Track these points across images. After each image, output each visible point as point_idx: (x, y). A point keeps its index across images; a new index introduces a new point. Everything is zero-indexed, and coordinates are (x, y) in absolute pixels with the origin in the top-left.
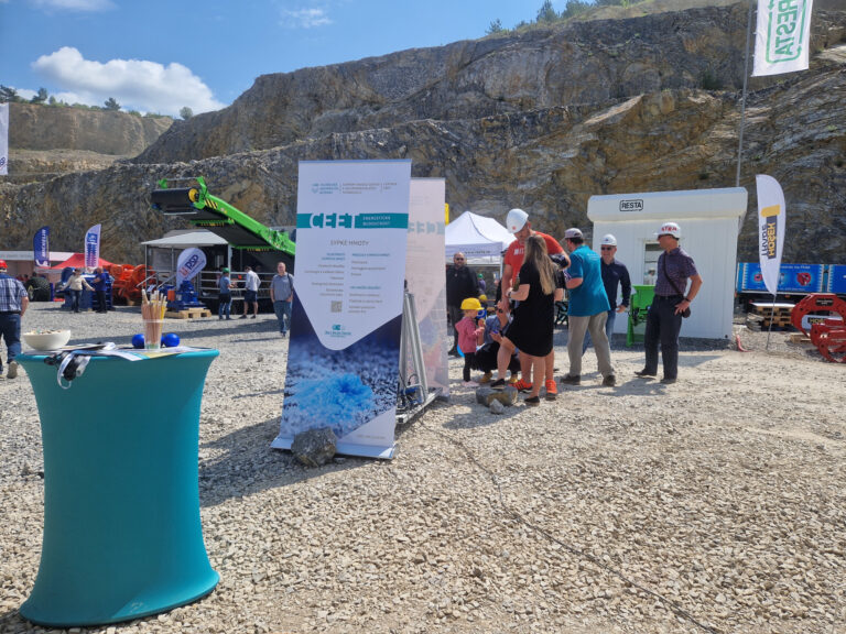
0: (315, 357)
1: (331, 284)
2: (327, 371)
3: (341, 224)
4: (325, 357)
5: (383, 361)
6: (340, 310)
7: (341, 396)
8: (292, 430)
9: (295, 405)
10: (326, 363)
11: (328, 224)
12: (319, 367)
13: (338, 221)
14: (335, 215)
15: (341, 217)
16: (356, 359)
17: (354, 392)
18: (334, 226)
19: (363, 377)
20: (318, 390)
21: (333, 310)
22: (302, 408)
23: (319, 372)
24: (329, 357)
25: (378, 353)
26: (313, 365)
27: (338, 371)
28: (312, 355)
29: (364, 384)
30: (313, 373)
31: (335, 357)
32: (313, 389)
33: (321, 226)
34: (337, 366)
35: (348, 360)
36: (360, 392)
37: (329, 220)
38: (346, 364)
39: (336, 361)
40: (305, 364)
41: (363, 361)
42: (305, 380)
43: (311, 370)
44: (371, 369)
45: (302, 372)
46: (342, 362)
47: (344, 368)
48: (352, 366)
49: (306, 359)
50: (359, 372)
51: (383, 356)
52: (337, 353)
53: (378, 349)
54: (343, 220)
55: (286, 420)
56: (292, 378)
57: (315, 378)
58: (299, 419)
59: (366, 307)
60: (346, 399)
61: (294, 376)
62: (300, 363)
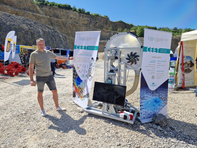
1: (152, 70)
4: (150, 93)
7: (155, 103)
8: (143, 116)
9: (144, 108)
10: (151, 94)
12: (149, 96)
14: (153, 48)
15: (155, 49)
16: (158, 93)
17: (158, 102)
21: (152, 78)
22: (146, 109)
23: (149, 97)
28: (147, 92)
29: (160, 99)
31: (153, 92)
32: (148, 103)
34: (154, 95)
35: (156, 93)
36: (159, 102)
38: (156, 94)
39: (153, 94)
40: (146, 95)
41: (160, 93)
42: (146, 100)
44: (162, 95)
45: (145, 98)
46: (155, 93)
47: (155, 95)
48: (157, 95)
49: (146, 94)
50: (159, 96)
51: (164, 91)
53: (163, 89)
55: (142, 113)
56: (142, 101)
57: (148, 99)
58: (145, 112)
59: (160, 77)
60: (156, 104)
61: (143, 100)
62: (144, 95)
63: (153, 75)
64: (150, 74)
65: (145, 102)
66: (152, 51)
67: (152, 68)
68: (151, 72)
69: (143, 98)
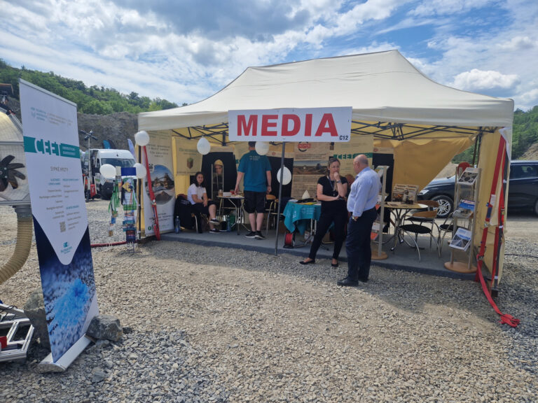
1: (57, 207)
2: (67, 284)
4: (64, 273)
6: (65, 230)
7: (76, 299)
8: (59, 349)
9: (57, 325)
10: (66, 278)
11: (46, 150)
12: (63, 284)
13: (51, 148)
16: (77, 267)
17: (80, 292)
20: (65, 303)
21: (62, 231)
22: (61, 325)
23: (64, 288)
28: (57, 275)
32: (63, 305)
34: (71, 277)
35: (74, 269)
36: (83, 290)
37: (47, 147)
38: (74, 273)
39: (70, 274)
40: (56, 285)
42: (59, 298)
43: (59, 288)
45: (55, 294)
46: (72, 272)
47: (74, 276)
49: (55, 281)
54: (54, 148)
55: (54, 343)
56: (50, 304)
57: (62, 293)
58: (61, 336)
59: (76, 223)
60: (78, 300)
61: (51, 301)
62: (52, 287)
63: (61, 220)
64: (55, 218)
65: (57, 304)
66: (48, 151)
67: (58, 202)
68: (57, 213)
69: (51, 295)
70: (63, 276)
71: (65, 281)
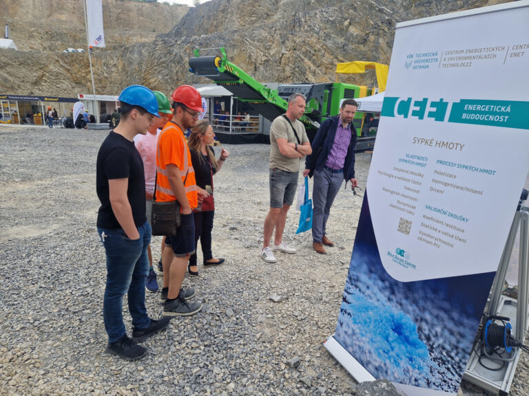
0: (373, 276)
1: (403, 195)
3: (431, 115)
5: (450, 325)
6: (407, 232)
7: (393, 335)
9: (349, 314)
10: (383, 289)
11: (415, 113)
13: (429, 109)
14: (425, 100)
15: (433, 104)
17: (407, 340)
18: (421, 117)
19: (420, 329)
24: (387, 284)
25: (446, 311)
26: (370, 283)
27: (393, 304)
29: (420, 337)
30: (368, 292)
31: (392, 286)
33: (406, 116)
36: (414, 345)
37: (418, 108)
39: (393, 292)
41: (423, 309)
43: (368, 288)
44: (433, 326)
45: (360, 285)
50: (416, 320)
51: (452, 319)
52: (396, 283)
53: (446, 305)
54: (434, 109)
55: (341, 325)
58: (351, 331)
59: (441, 241)
61: (352, 284)
65: (359, 298)
68: (398, 202)
69: (355, 280)
70: (380, 283)
71: (380, 290)
